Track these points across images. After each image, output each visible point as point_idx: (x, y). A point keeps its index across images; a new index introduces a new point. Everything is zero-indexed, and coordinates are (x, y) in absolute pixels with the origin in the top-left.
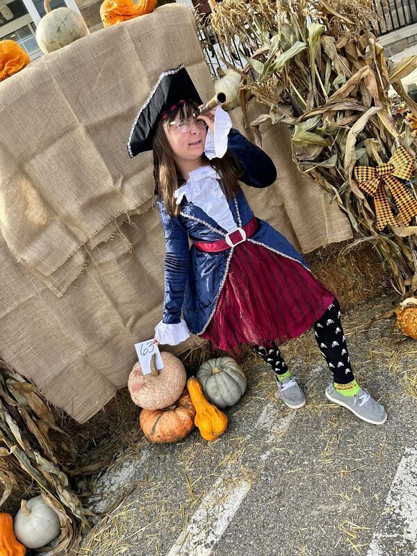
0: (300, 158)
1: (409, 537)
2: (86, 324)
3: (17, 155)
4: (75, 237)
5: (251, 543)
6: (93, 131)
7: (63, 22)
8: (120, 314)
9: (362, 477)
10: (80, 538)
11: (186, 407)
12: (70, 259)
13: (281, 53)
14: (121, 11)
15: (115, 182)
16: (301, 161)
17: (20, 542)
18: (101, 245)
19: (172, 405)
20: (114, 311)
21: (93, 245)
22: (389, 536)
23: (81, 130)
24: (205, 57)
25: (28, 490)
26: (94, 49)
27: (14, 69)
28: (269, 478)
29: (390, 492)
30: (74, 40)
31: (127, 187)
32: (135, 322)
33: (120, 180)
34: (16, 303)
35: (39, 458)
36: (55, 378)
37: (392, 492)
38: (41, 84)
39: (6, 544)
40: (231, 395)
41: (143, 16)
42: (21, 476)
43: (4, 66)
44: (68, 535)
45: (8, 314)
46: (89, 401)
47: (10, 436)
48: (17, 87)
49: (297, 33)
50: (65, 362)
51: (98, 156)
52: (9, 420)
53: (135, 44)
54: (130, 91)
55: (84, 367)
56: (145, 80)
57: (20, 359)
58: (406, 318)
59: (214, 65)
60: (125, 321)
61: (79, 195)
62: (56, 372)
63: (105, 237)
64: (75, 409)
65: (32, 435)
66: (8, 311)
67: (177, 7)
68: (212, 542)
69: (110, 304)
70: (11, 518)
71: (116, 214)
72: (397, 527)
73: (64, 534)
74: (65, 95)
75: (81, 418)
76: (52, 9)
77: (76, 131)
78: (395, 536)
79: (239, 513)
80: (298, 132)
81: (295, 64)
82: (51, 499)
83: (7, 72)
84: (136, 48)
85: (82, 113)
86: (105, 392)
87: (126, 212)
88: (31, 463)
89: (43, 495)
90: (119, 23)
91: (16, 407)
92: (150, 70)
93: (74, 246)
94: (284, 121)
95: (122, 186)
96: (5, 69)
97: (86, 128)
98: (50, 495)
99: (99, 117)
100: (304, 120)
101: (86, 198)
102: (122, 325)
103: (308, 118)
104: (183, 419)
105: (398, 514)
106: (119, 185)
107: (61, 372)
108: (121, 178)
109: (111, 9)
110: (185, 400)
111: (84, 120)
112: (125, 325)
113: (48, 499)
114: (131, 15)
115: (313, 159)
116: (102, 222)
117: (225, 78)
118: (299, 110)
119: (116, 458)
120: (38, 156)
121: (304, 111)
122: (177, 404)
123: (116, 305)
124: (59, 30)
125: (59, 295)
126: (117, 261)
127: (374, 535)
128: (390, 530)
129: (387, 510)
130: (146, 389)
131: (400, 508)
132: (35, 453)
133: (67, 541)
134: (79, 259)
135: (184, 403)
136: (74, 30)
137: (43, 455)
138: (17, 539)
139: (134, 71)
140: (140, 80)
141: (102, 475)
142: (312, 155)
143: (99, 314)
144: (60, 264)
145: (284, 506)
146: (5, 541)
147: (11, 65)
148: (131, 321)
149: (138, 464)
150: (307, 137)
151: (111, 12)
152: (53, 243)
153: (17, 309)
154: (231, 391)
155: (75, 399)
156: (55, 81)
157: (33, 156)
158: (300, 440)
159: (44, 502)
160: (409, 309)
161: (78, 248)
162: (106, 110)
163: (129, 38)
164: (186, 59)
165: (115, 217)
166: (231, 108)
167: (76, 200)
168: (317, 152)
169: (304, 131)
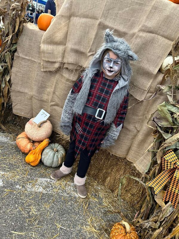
0: (155, 119)
2: (42, 88)
3: (73, 11)
4: (63, 57)
6: (101, 26)
8: (53, 97)
12: (55, 62)
15: (89, 52)
16: (154, 121)
18: (67, 69)
19: (32, 140)
20: (52, 94)
21: (65, 66)
32: (54, 105)
33: (92, 53)
34: (30, 58)
36: (19, 92)
40: (47, 162)
45: (25, 59)
46: (21, 110)
50: (26, 91)
51: (94, 37)
53: (152, 9)
54: (132, 26)
55: (29, 99)
56: (140, 27)
57: (16, 75)
58: (117, 228)
60: (52, 101)
61: (75, 44)
62: (21, 90)
63: (70, 67)
64: (15, 107)
66: (26, 58)
69: (52, 90)
71: (81, 64)
75: (15, 111)
77: (97, 21)
80: (162, 105)
84: (150, 11)
86: (28, 114)
87: (83, 66)
92: (146, 24)
93: (60, 59)
95: (90, 56)
97: (100, 23)
101: (77, 47)
102: (50, 101)
104: (27, 147)
106: (89, 54)
107: (22, 92)
110: (37, 144)
111: (103, 20)
112: (51, 102)
115: (160, 125)
119: (11, 134)
120: (78, 18)
122: (34, 142)
123: (54, 93)
125: (42, 70)
126: (67, 80)
130: (31, 126)
134: (57, 65)
139: (141, 19)
141: (2, 132)
142: (162, 124)
143: (48, 90)
144: (50, 60)
148: (53, 103)
149: (8, 142)
152: (55, 52)
153: (29, 60)
154: (48, 160)
155: (18, 104)
157: (76, 16)
160: (122, 227)
161: (60, 62)
162: (116, 24)
163: (152, 4)
164: (166, 34)
165: (79, 64)
166: (160, 71)
167: (73, 44)
168: (166, 125)
169: (166, 108)
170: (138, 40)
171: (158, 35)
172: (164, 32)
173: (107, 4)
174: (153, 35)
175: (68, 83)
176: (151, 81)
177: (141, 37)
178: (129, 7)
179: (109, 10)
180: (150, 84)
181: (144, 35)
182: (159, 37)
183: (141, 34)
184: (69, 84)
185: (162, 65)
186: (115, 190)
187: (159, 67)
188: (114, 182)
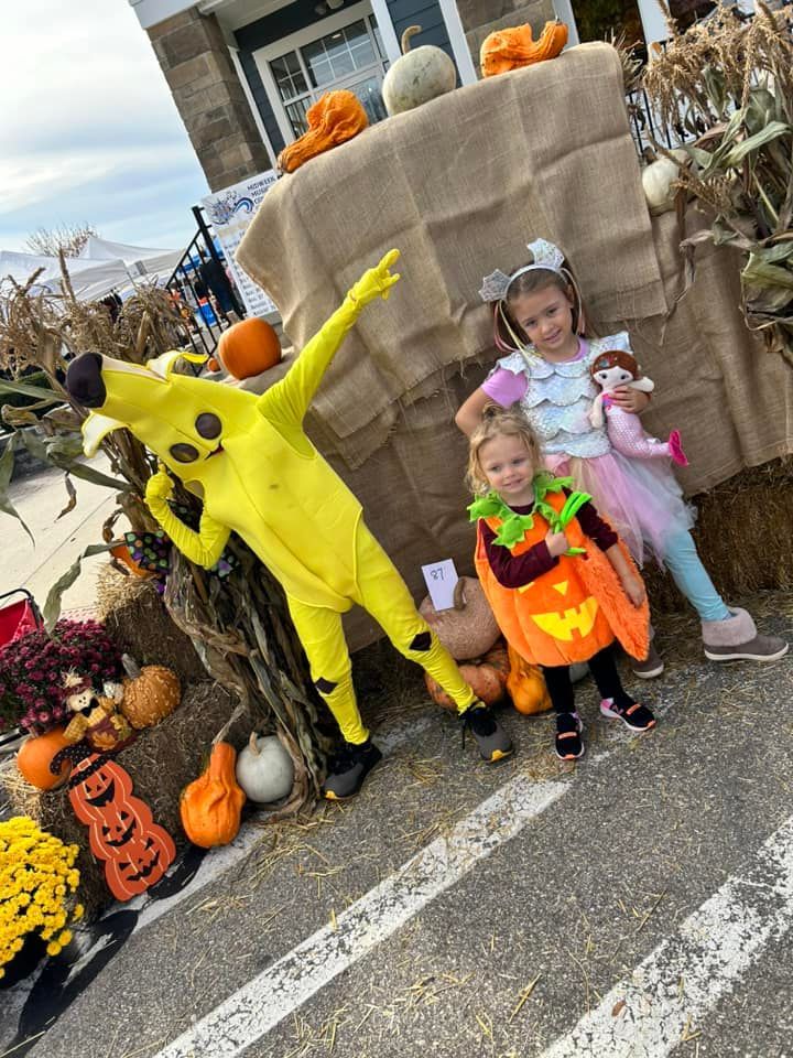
0: (752, 308)
1: (781, 890)
3: (329, 258)
5: (550, 853)
6: (438, 232)
7: (423, 69)
8: (426, 510)
9: (738, 809)
10: (314, 804)
11: (495, 665)
12: (376, 418)
13: (744, 139)
14: (510, 53)
15: (454, 310)
16: (754, 312)
17: (241, 787)
18: (419, 402)
19: (476, 659)
20: (419, 501)
21: (410, 399)
22: (751, 884)
23: (420, 229)
24: (631, 127)
25: (262, 724)
26: (461, 113)
27: (345, 134)
28: (599, 786)
29: (774, 834)
30: (435, 96)
31: (471, 320)
32: (446, 526)
33: (462, 309)
35: (284, 679)
37: (778, 835)
38: (378, 162)
39: (224, 780)
41: (542, 63)
42: (256, 703)
43: (332, 128)
44: (303, 794)
47: (252, 641)
48: (345, 161)
49: (778, 106)
51: (436, 270)
52: (255, 621)
53: (522, 107)
54: (501, 177)
56: (528, 162)
59: (643, 141)
60: (432, 522)
61: (402, 325)
63: (429, 390)
65: (280, 647)
67: (598, 51)
68: (495, 842)
70: (234, 752)
71: (447, 359)
72: (769, 875)
73: (296, 792)
74: (409, 178)
76: (412, 48)
77: (413, 230)
78: (762, 885)
79: (542, 816)
80: (753, 264)
81: (768, 154)
82: (289, 740)
83: (335, 137)
84: (522, 113)
85: (426, 204)
87: (460, 359)
88: (272, 685)
89: (280, 734)
90: (505, 73)
91: (266, 606)
92: (537, 148)
93: (385, 399)
94: (734, 243)
95: (463, 317)
96: (334, 132)
97: (429, 226)
98: (289, 734)
99: (450, 212)
100: (769, 245)
101: (411, 329)
102: (426, 526)
103: (778, 242)
104: (488, 680)
105: (777, 862)
106: (457, 318)
108: (465, 305)
109: (497, 49)
110: (496, 656)
111: (427, 216)
112: (432, 528)
113: (285, 739)
114: (525, 60)
115: (775, 310)
116: (426, 368)
117: (655, 164)
118: (765, 228)
120: (356, 263)
121: (773, 230)
122: (484, 658)
123: (422, 495)
124: (416, 81)
125: (353, 466)
127: (730, 878)
128: (756, 878)
129: (761, 854)
130: (441, 625)
131: (782, 856)
132: (281, 673)
133: (299, 802)
135: (492, 660)
136: (437, 82)
137: (290, 679)
138: (237, 781)
139: (512, 147)
140: (521, 162)
142: (774, 304)
144: (361, 423)
145: (609, 821)
146: (223, 777)
147: (342, 128)
150: (769, 273)
151: (496, 53)
156: (397, 157)
157: (350, 262)
158: (661, 746)
159: (280, 743)
161: (391, 402)
162: (461, 202)
163: (514, 97)
164: (598, 131)
165: (445, 364)
166: (655, 214)
167: (396, 331)
168: (784, 300)
169: (764, 263)
170: (551, 192)
171: (582, 146)
172: (589, 130)
173: (410, 174)
174: (571, 157)
175: (443, 435)
176: (651, 250)
177: (549, 181)
178: (463, 142)
179: (423, 184)
180: (653, 260)
181: (552, 171)
182: (588, 149)
183: (545, 175)
184: (448, 434)
185: (647, 199)
186: (776, 573)
187: (645, 208)
188: (757, 560)
